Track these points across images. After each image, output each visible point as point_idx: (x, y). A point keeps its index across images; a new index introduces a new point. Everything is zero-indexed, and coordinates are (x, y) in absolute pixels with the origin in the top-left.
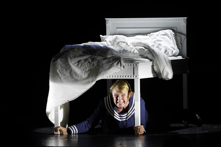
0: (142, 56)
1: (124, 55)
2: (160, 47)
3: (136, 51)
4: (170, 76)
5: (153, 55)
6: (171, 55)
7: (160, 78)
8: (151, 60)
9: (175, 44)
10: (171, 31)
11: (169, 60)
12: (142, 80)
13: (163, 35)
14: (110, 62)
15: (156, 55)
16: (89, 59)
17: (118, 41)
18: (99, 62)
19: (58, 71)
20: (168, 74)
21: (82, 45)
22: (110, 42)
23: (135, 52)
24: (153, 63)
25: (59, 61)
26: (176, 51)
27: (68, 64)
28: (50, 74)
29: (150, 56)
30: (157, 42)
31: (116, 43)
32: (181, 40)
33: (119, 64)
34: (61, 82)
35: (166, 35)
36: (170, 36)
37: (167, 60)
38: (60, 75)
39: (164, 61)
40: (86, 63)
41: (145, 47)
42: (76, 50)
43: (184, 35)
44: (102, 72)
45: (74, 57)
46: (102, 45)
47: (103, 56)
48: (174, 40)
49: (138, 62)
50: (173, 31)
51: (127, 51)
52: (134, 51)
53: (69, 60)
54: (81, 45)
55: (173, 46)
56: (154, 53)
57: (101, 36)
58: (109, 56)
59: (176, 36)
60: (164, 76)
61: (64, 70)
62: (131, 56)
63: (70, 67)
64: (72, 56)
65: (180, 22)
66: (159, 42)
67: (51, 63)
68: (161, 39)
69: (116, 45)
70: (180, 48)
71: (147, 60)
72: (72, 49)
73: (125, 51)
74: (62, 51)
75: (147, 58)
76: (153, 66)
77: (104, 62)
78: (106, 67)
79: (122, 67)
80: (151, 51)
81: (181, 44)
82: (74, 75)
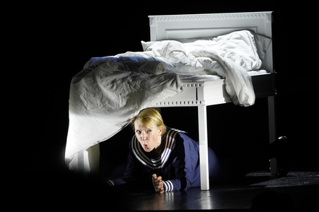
0: (208, 72)
1: (181, 70)
2: (234, 57)
3: (199, 64)
4: (251, 101)
5: (224, 70)
6: (250, 68)
7: (235, 103)
8: (221, 78)
9: (256, 53)
10: (249, 32)
11: (248, 77)
12: (209, 108)
13: (237, 39)
14: (161, 81)
15: (230, 69)
16: (129, 78)
17: (171, 49)
18: (144, 81)
19: (82, 97)
20: (247, 97)
21: (117, 56)
22: (158, 51)
23: (197, 66)
24: (224, 81)
25: (83, 82)
26: (258, 62)
27: (98, 86)
28: (70, 102)
29: (219, 71)
30: (229, 50)
31: (168, 53)
32: (264, 46)
33: (175, 84)
34: (88, 113)
35: (241, 38)
36: (248, 39)
37: (245, 77)
38: (85, 103)
39: (241, 78)
40: (124, 83)
41: (212, 58)
42: (108, 64)
43: (269, 38)
44: (148, 96)
45: (106, 76)
46: (147, 57)
47: (149, 73)
48: (254, 45)
49: (202, 80)
50: (252, 32)
51: (185, 64)
52: (196, 64)
53: (98, 80)
54: (115, 56)
55: (253, 55)
56: (227, 66)
57: (142, 42)
58: (159, 73)
59: (256, 39)
60: (242, 101)
61: (92, 96)
62: (191, 71)
63: (100, 90)
64: (102, 73)
65: (263, 19)
66: (232, 50)
67: (72, 85)
68: (233, 45)
69: (167, 56)
70: (263, 57)
71: (216, 77)
72: (103, 63)
73: (182, 65)
74: (86, 66)
75: (215, 74)
76: (224, 86)
77: (152, 81)
78: (155, 89)
79: (179, 88)
80: (221, 64)
81: (265, 51)
82: (107, 103)
